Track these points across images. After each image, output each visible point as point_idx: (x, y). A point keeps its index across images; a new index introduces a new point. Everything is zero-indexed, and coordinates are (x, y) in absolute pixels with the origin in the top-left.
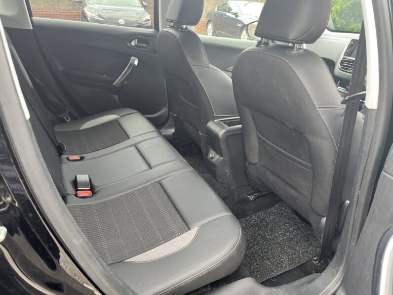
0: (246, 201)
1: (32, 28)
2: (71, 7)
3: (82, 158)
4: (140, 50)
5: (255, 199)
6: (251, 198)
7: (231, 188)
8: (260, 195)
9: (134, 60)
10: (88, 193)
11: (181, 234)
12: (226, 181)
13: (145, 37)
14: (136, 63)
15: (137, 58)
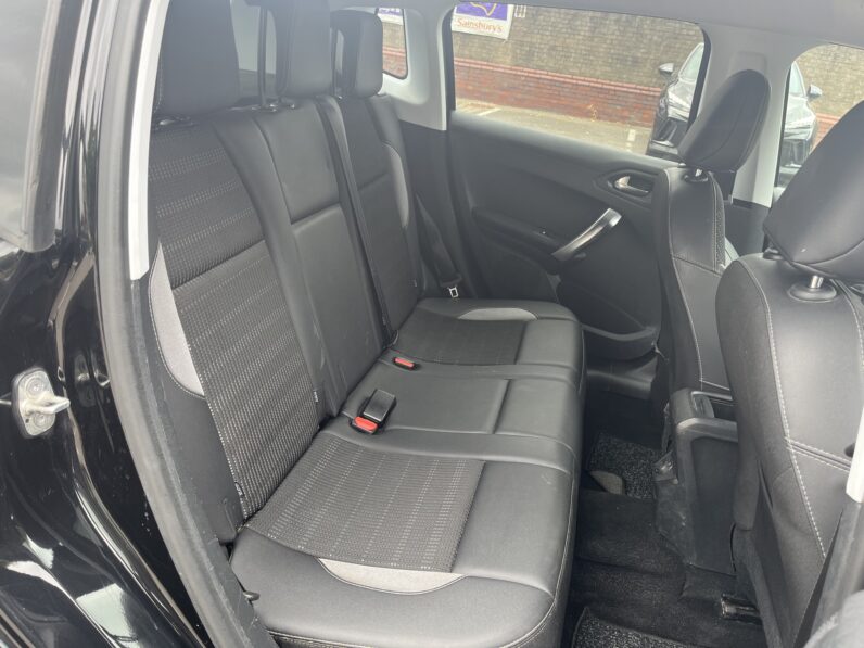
0: (711, 609)
1: (444, 127)
2: (654, 80)
3: (416, 367)
4: (630, 200)
5: (732, 618)
6: (727, 609)
7: (684, 561)
8: (752, 614)
9: (612, 216)
10: (369, 427)
11: (430, 570)
12: (674, 538)
13: (650, 176)
14: (614, 222)
15: (621, 213)
